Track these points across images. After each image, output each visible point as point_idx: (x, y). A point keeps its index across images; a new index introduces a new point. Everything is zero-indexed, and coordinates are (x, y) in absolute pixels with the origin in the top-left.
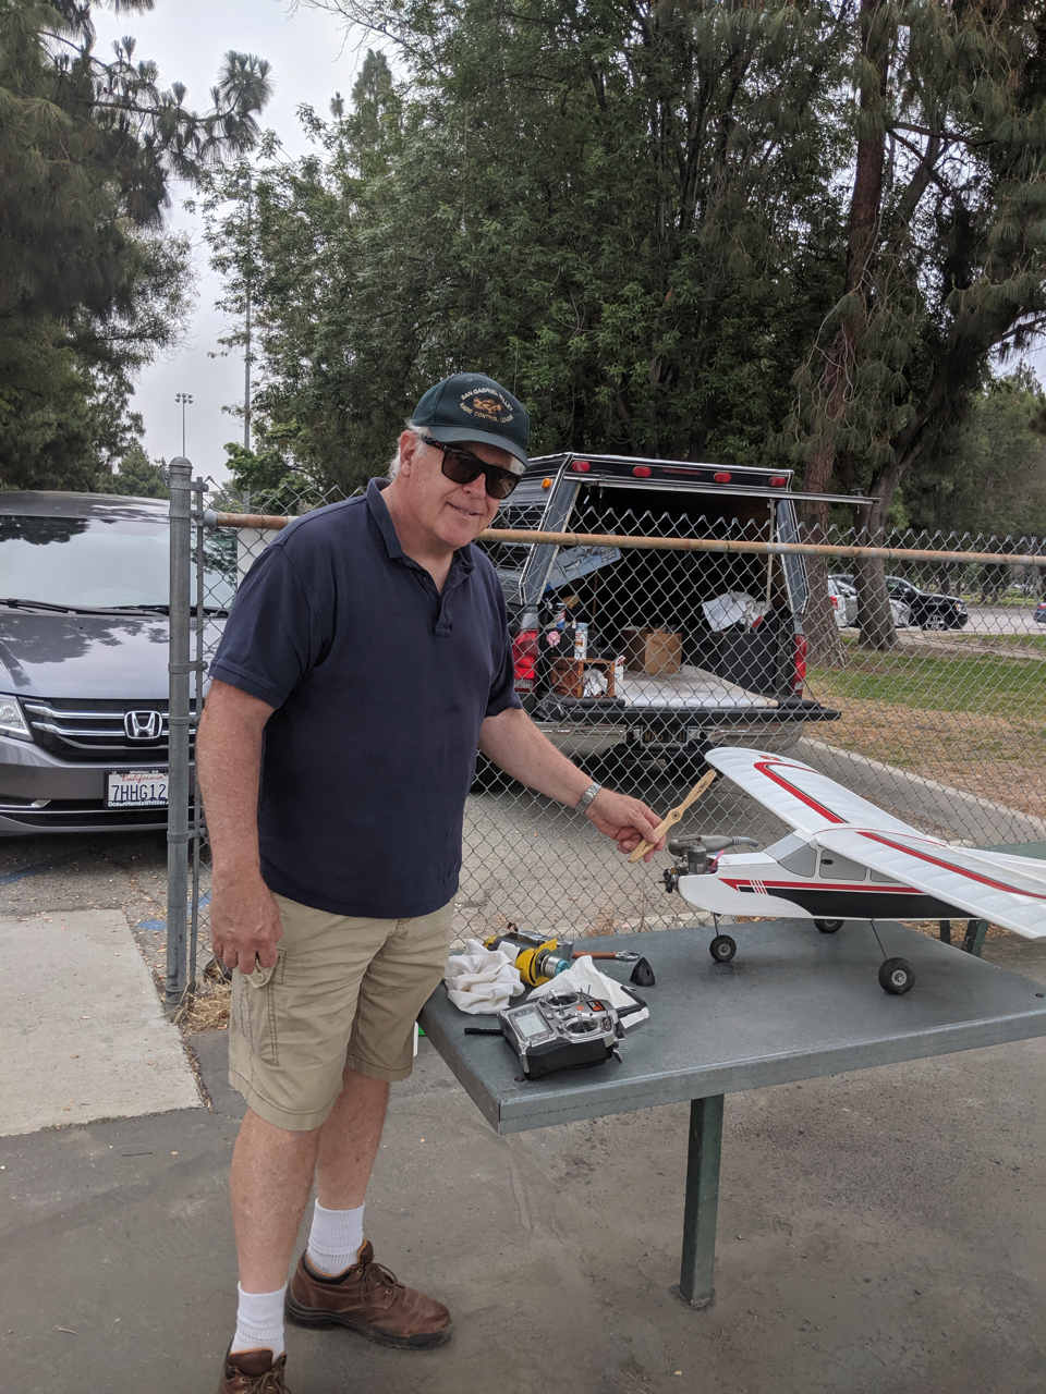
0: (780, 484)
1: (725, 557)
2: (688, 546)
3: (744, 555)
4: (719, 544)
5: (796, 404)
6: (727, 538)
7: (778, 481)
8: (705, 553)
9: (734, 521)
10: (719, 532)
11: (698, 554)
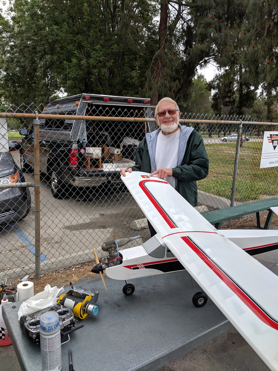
1: (134, 123)
2: (122, 120)
3: (140, 122)
4: (132, 119)
5: (147, 81)
6: (134, 117)
7: (147, 102)
8: (127, 122)
9: (136, 111)
10: (132, 115)
11: (125, 122)
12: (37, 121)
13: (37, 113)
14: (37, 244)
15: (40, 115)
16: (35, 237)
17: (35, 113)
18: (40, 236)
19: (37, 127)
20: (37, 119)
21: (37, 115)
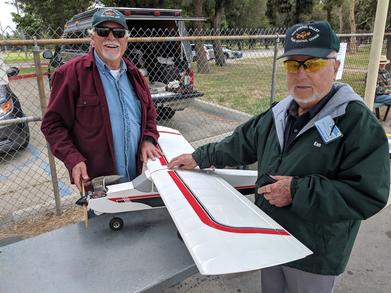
0: (178, 15)
2: (137, 40)
3: (159, 42)
4: (149, 39)
6: (151, 36)
7: (177, 14)
8: (144, 43)
9: (154, 29)
10: (148, 34)
11: (141, 43)
12: (36, 47)
13: (35, 39)
14: (54, 180)
15: (39, 41)
16: (50, 173)
17: (33, 39)
18: (56, 172)
19: (37, 55)
20: (36, 46)
21: (35, 41)
